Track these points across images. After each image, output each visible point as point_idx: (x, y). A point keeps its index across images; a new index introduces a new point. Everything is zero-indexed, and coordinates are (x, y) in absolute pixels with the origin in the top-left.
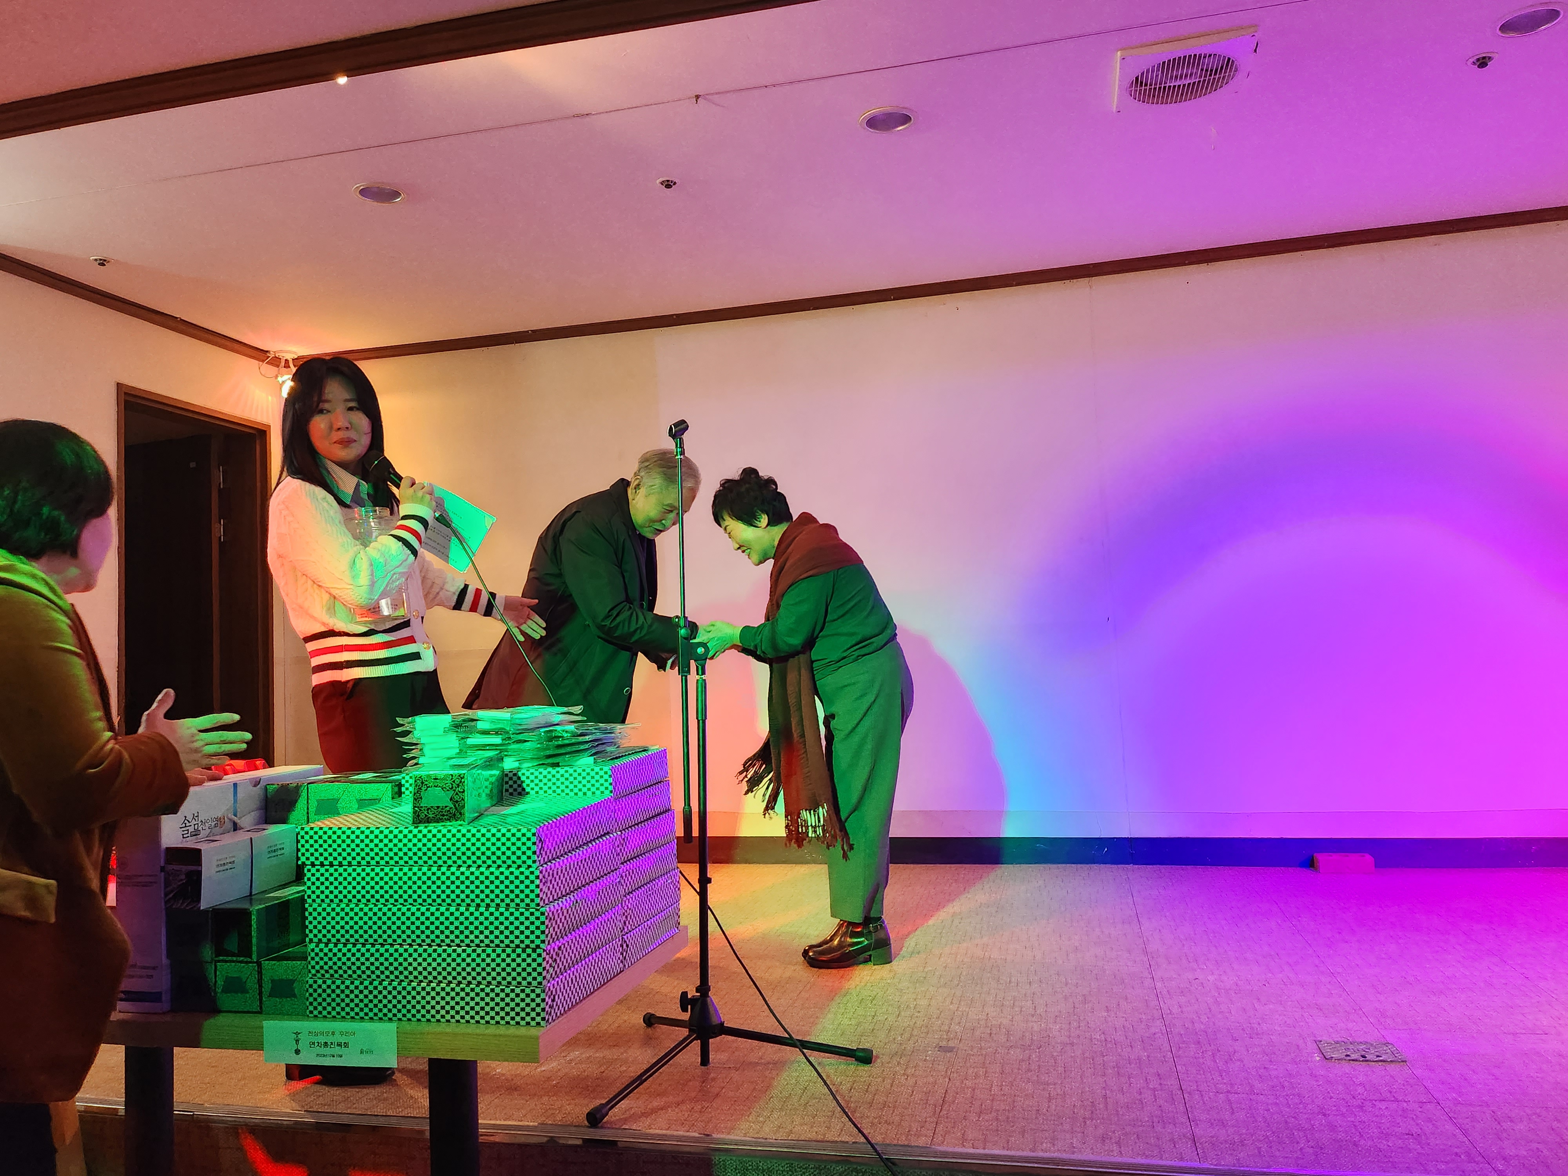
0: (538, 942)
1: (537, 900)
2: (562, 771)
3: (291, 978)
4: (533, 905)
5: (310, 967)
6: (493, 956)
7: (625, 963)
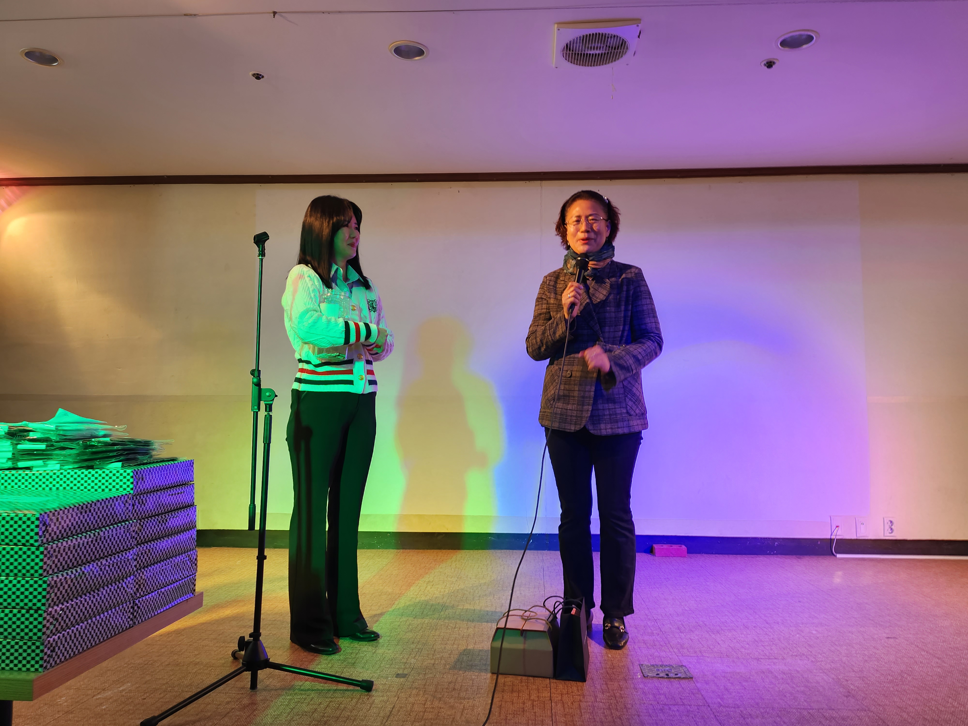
0: (39, 605)
1: (41, 571)
2: (93, 472)
4: (36, 575)
7: (135, 620)
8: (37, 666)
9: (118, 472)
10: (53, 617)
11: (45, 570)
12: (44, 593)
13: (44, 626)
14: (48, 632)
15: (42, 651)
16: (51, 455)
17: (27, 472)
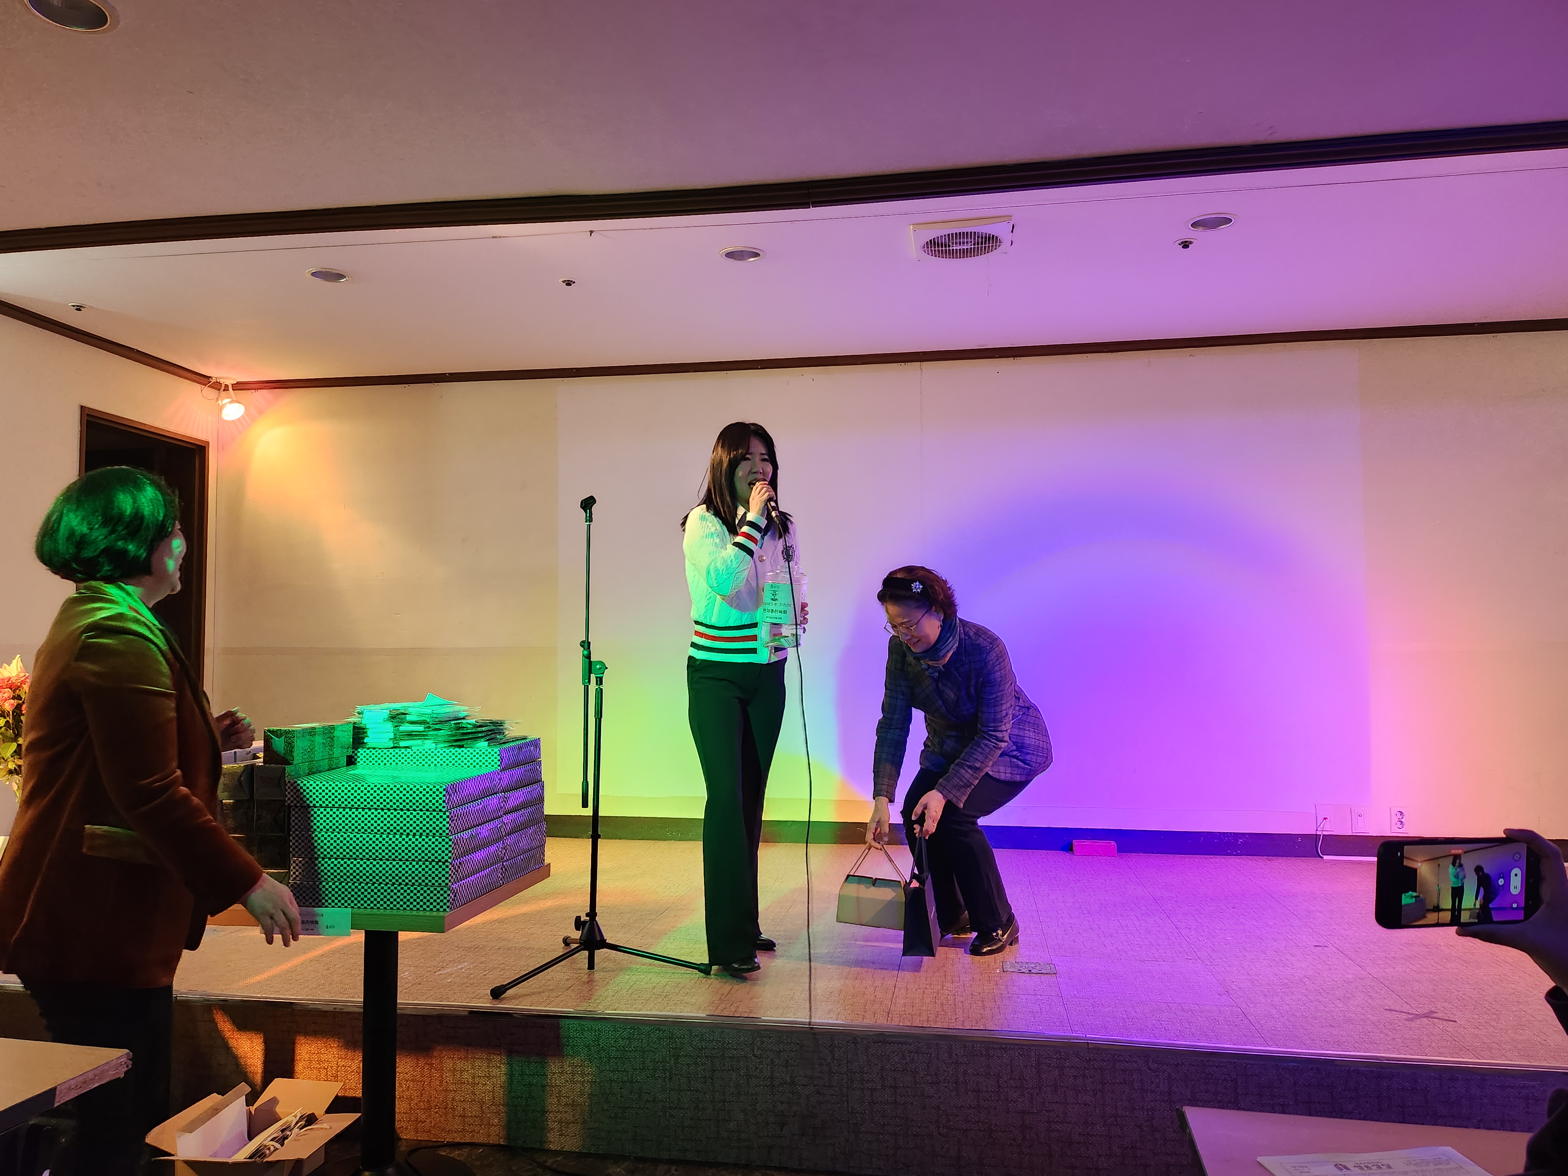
0: (446, 858)
4: (444, 834)
5: (292, 873)
7: (503, 880)
8: (445, 907)
9: (487, 750)
10: (455, 869)
11: (450, 830)
12: (450, 849)
13: (450, 875)
14: (452, 881)
15: (449, 895)
16: (427, 735)
17: (409, 750)
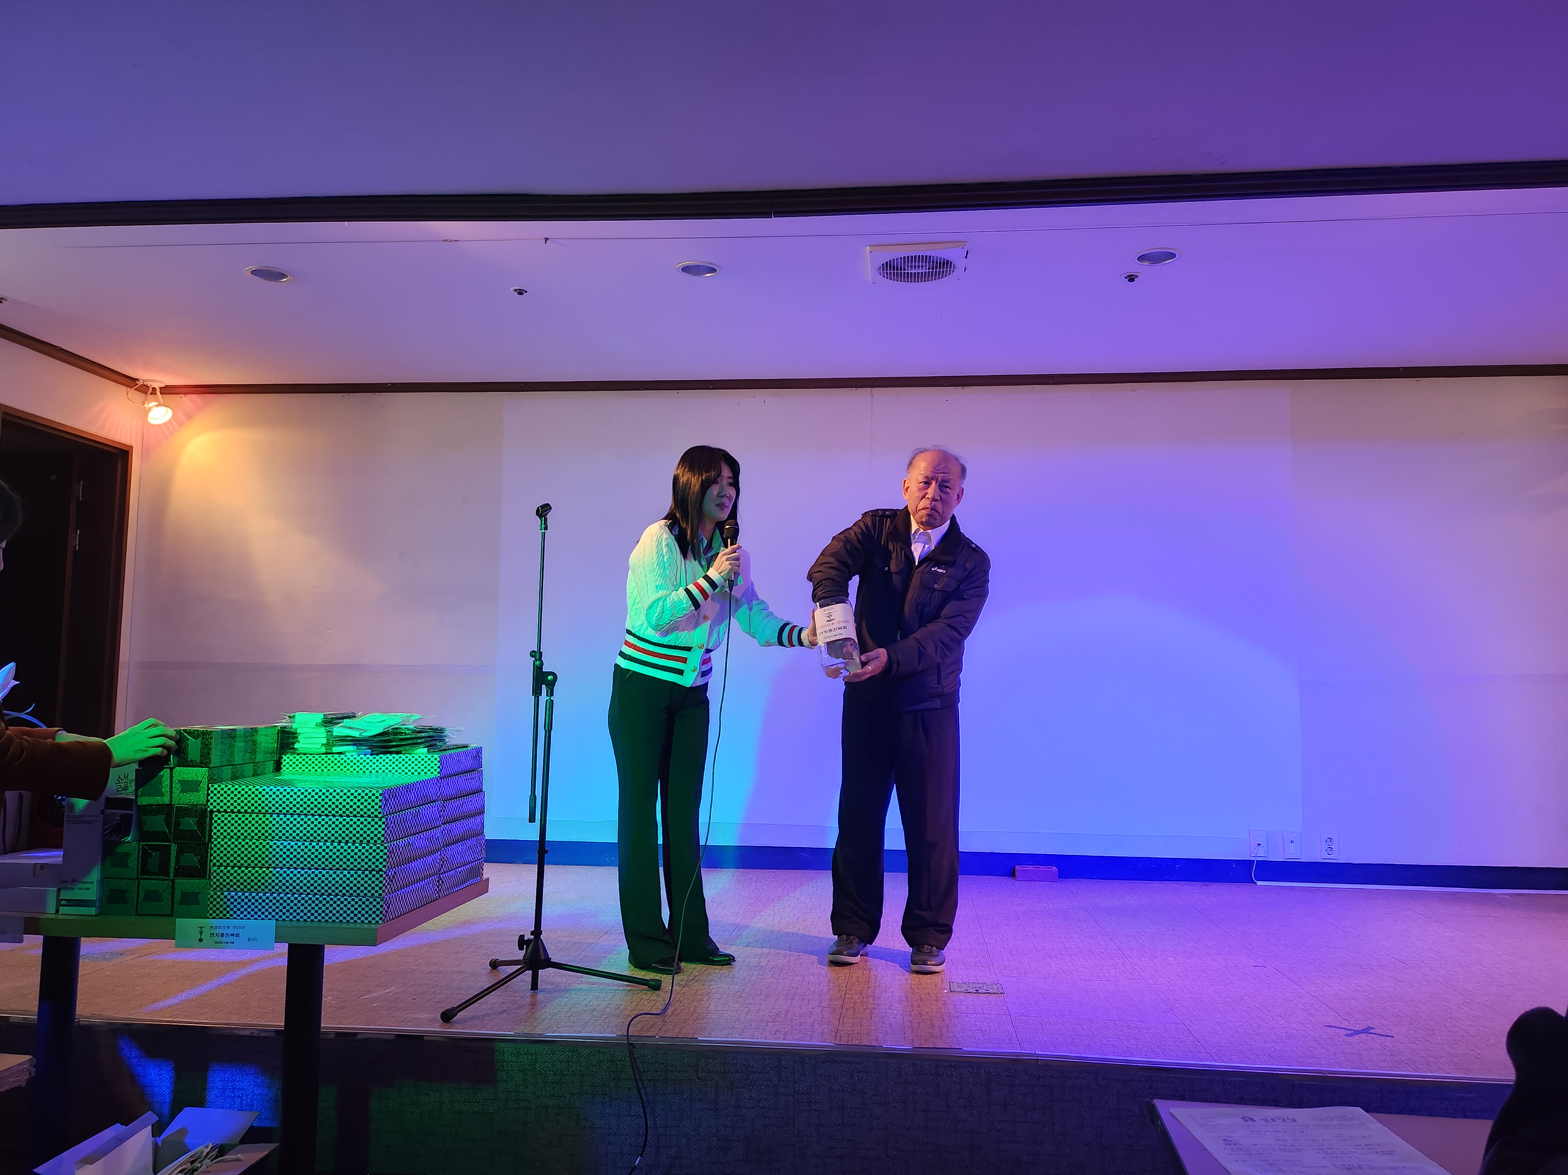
0: (381, 866)
1: (382, 839)
2: (403, 757)
3: (197, 891)
4: (379, 842)
5: (212, 883)
6: (349, 876)
7: (440, 894)
8: (377, 919)
9: (426, 757)
10: (390, 879)
11: (385, 838)
12: (385, 857)
14: (386, 891)
15: (382, 906)
